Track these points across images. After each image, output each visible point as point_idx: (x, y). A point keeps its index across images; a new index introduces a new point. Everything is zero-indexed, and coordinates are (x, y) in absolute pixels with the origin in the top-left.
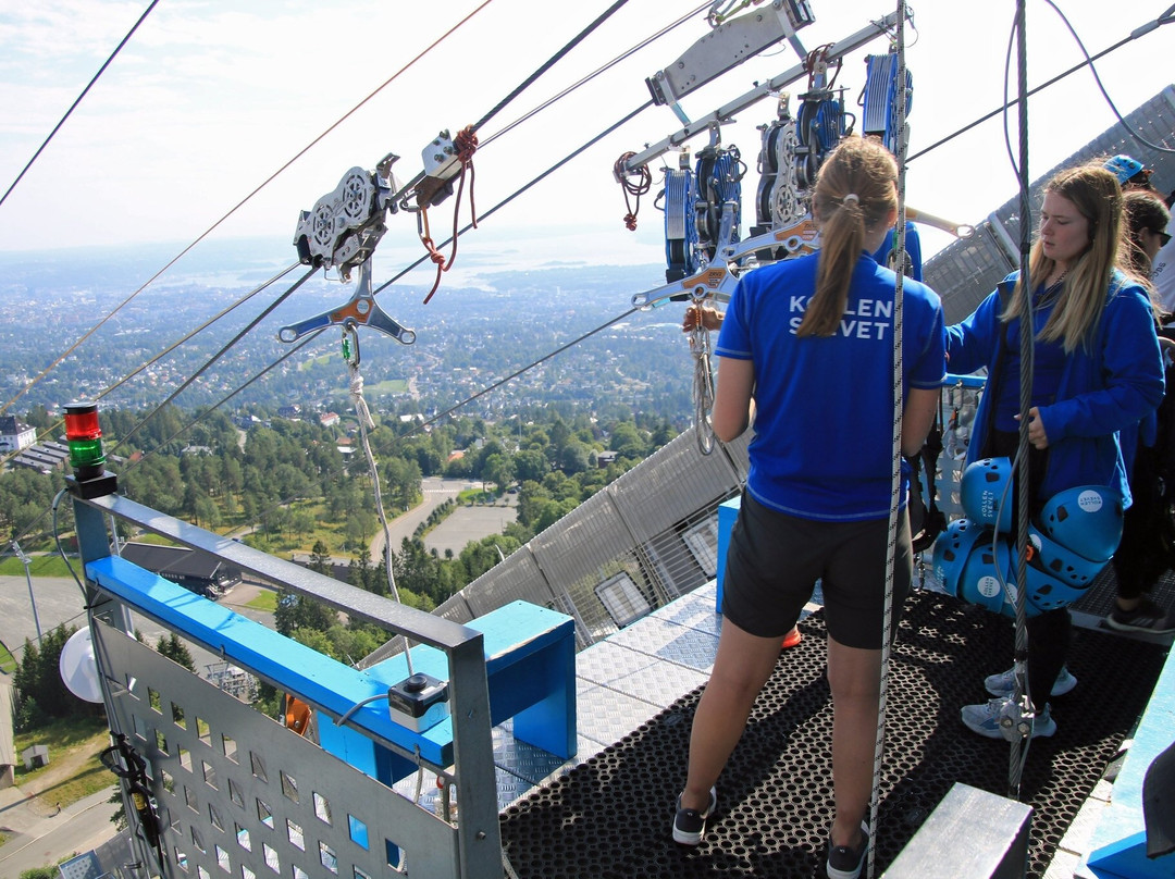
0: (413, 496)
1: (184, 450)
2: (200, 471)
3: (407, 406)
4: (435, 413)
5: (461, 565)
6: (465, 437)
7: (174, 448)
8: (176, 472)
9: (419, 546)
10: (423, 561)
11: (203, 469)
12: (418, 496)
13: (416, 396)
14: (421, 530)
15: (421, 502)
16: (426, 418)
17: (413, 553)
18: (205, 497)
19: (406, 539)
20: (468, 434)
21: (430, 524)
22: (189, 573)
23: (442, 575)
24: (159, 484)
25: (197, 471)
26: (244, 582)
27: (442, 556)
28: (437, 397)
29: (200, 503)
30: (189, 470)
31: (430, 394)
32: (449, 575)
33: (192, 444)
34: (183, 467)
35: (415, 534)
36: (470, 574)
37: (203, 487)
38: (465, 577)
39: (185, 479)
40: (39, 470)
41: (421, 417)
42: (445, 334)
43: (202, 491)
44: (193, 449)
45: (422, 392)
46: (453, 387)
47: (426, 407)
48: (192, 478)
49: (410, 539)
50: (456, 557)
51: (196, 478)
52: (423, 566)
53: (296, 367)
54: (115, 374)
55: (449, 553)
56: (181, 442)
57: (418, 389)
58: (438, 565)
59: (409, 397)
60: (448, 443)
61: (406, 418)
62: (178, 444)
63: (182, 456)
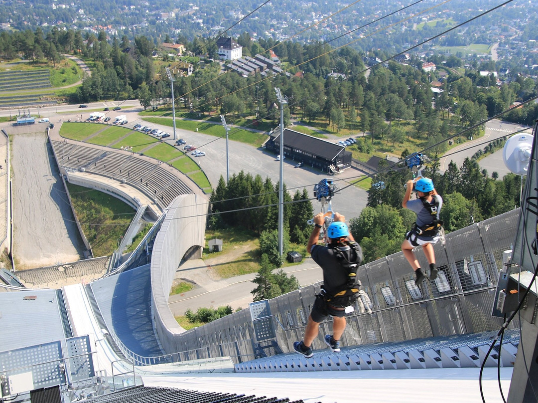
0: (478, 130)
1: (329, 75)
2: (337, 90)
3: (487, 64)
4: (507, 72)
5: (504, 184)
6: (527, 93)
7: (323, 72)
8: (322, 88)
9: (475, 165)
10: (476, 176)
11: (339, 89)
12: (481, 131)
13: (495, 57)
14: (478, 155)
15: (483, 136)
16: (499, 76)
17: (470, 170)
18: (337, 108)
19: (467, 159)
20: (530, 91)
21: (486, 152)
22: (319, 155)
23: (487, 189)
24: (310, 94)
25: (335, 90)
26: (352, 167)
27: (490, 176)
28: (511, 60)
29: (334, 111)
30: (331, 88)
31: (506, 58)
32: (493, 190)
33: (335, 71)
34: (327, 85)
35: (473, 157)
36: (508, 192)
37: (337, 101)
38: (504, 194)
39: (327, 94)
40: (241, 74)
41: (495, 74)
42: (529, 12)
43: (336, 103)
44: (335, 75)
45: (500, 55)
46: (525, 54)
47: (501, 67)
48: (331, 94)
49: (470, 159)
50: (500, 178)
51: (334, 94)
52: (476, 180)
53: (412, 27)
54: (293, 18)
55: (495, 175)
56: (328, 69)
57: (498, 53)
58: (488, 181)
59: (490, 58)
60: (512, 96)
61: (484, 74)
62: (326, 70)
63: (328, 78)
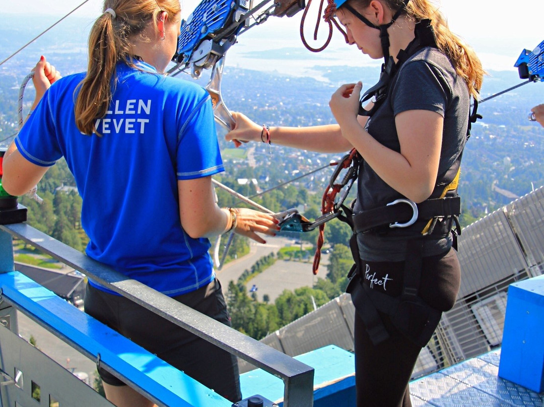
0: (242, 247)
1: (58, 189)
2: (69, 207)
3: (245, 171)
4: (267, 179)
5: (276, 310)
6: (290, 202)
7: (50, 186)
8: (50, 206)
9: (242, 289)
10: (244, 302)
11: (72, 206)
12: (245, 247)
13: (252, 163)
14: (245, 276)
15: (248, 253)
16: (259, 183)
17: (237, 294)
18: (71, 229)
19: (232, 283)
20: (293, 200)
21: (253, 272)
23: (258, 316)
24: (35, 214)
25: (66, 207)
27: (260, 300)
28: (270, 166)
29: (66, 233)
30: (61, 205)
31: (265, 164)
32: (265, 317)
33: (65, 184)
34: (56, 202)
35: (240, 279)
36: (282, 317)
37: (71, 221)
38: (278, 320)
39: (56, 212)
41: (255, 181)
42: (282, 114)
43: (69, 224)
44: (66, 188)
45: (258, 161)
46: (284, 159)
47: (260, 174)
48: (62, 213)
49: (235, 283)
50: (272, 302)
51: (66, 213)
52: (244, 306)
54: (8, 120)
55: (266, 298)
56: (57, 182)
57: (255, 158)
58: (257, 307)
59: (247, 164)
60: (275, 206)
61: (242, 182)
62: (54, 183)
63: (56, 193)
